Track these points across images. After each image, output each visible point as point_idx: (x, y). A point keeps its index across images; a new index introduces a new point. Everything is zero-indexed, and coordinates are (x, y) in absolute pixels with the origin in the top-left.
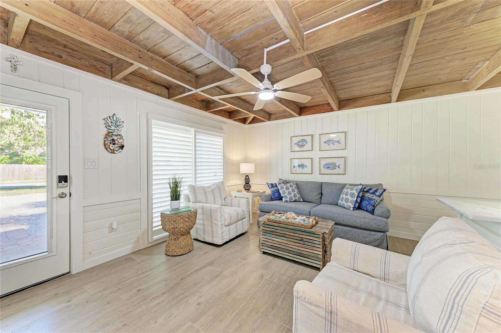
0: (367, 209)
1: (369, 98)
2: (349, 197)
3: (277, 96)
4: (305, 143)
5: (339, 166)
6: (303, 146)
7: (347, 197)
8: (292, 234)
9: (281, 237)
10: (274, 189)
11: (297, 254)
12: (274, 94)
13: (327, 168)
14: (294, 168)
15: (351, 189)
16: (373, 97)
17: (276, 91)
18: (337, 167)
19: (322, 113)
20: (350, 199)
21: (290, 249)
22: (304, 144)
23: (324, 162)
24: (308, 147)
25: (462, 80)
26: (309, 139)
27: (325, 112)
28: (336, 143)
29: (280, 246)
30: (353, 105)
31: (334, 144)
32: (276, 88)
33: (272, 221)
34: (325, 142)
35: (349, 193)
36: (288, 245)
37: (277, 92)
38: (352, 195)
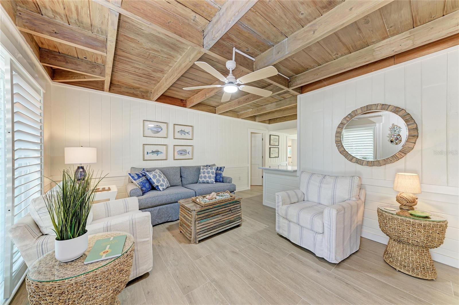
0: (220, 181)
1: (206, 106)
2: (211, 174)
3: (241, 90)
4: (160, 129)
5: (189, 152)
6: (158, 132)
7: (205, 175)
8: (224, 209)
9: (216, 216)
10: (142, 179)
11: (228, 223)
12: (238, 88)
13: (180, 154)
14: (147, 154)
15: (207, 169)
16: (207, 107)
17: (239, 85)
18: (187, 154)
19: (176, 105)
20: (212, 176)
21: (223, 222)
22: (159, 131)
23: (178, 149)
24: (163, 133)
25: (237, 112)
26: (164, 126)
27: (178, 106)
28: (186, 134)
29: (215, 225)
30: (197, 108)
31: (185, 134)
32: (238, 83)
33: (209, 205)
34: (179, 132)
35: (206, 172)
36: (221, 220)
37: (241, 86)
38: (212, 173)
